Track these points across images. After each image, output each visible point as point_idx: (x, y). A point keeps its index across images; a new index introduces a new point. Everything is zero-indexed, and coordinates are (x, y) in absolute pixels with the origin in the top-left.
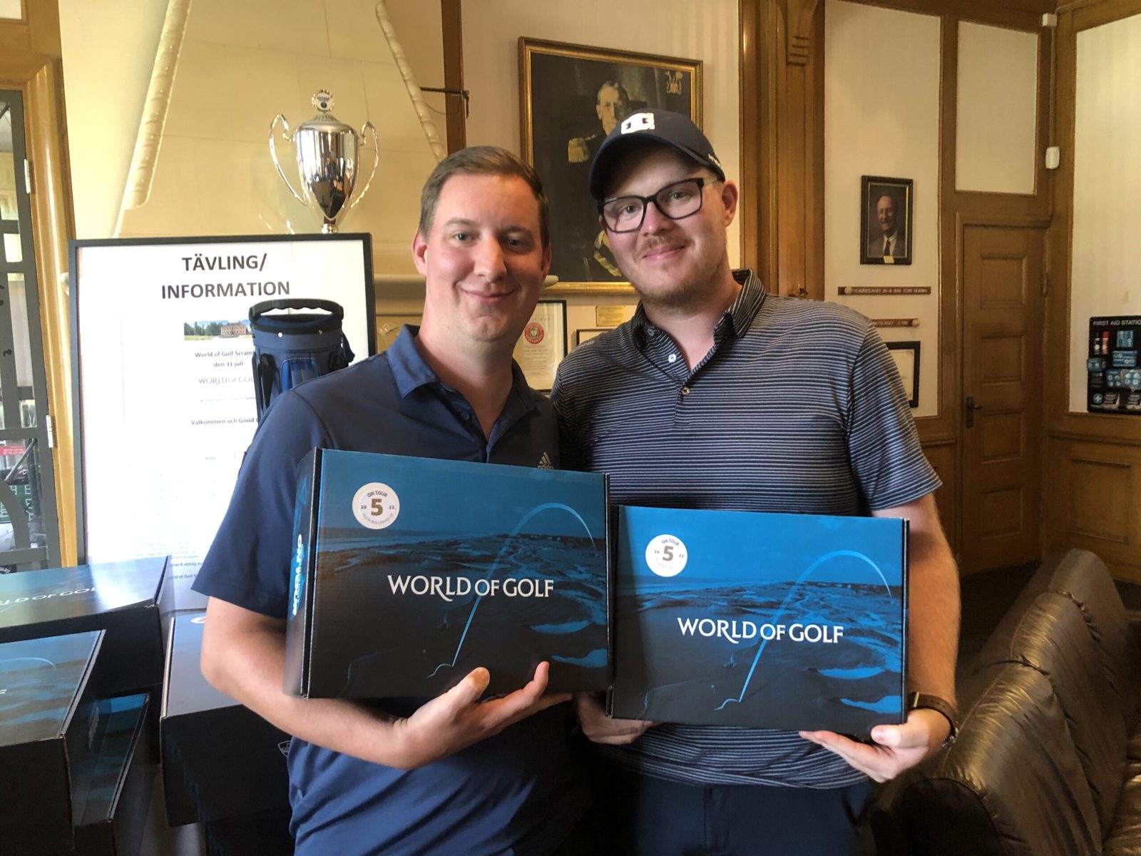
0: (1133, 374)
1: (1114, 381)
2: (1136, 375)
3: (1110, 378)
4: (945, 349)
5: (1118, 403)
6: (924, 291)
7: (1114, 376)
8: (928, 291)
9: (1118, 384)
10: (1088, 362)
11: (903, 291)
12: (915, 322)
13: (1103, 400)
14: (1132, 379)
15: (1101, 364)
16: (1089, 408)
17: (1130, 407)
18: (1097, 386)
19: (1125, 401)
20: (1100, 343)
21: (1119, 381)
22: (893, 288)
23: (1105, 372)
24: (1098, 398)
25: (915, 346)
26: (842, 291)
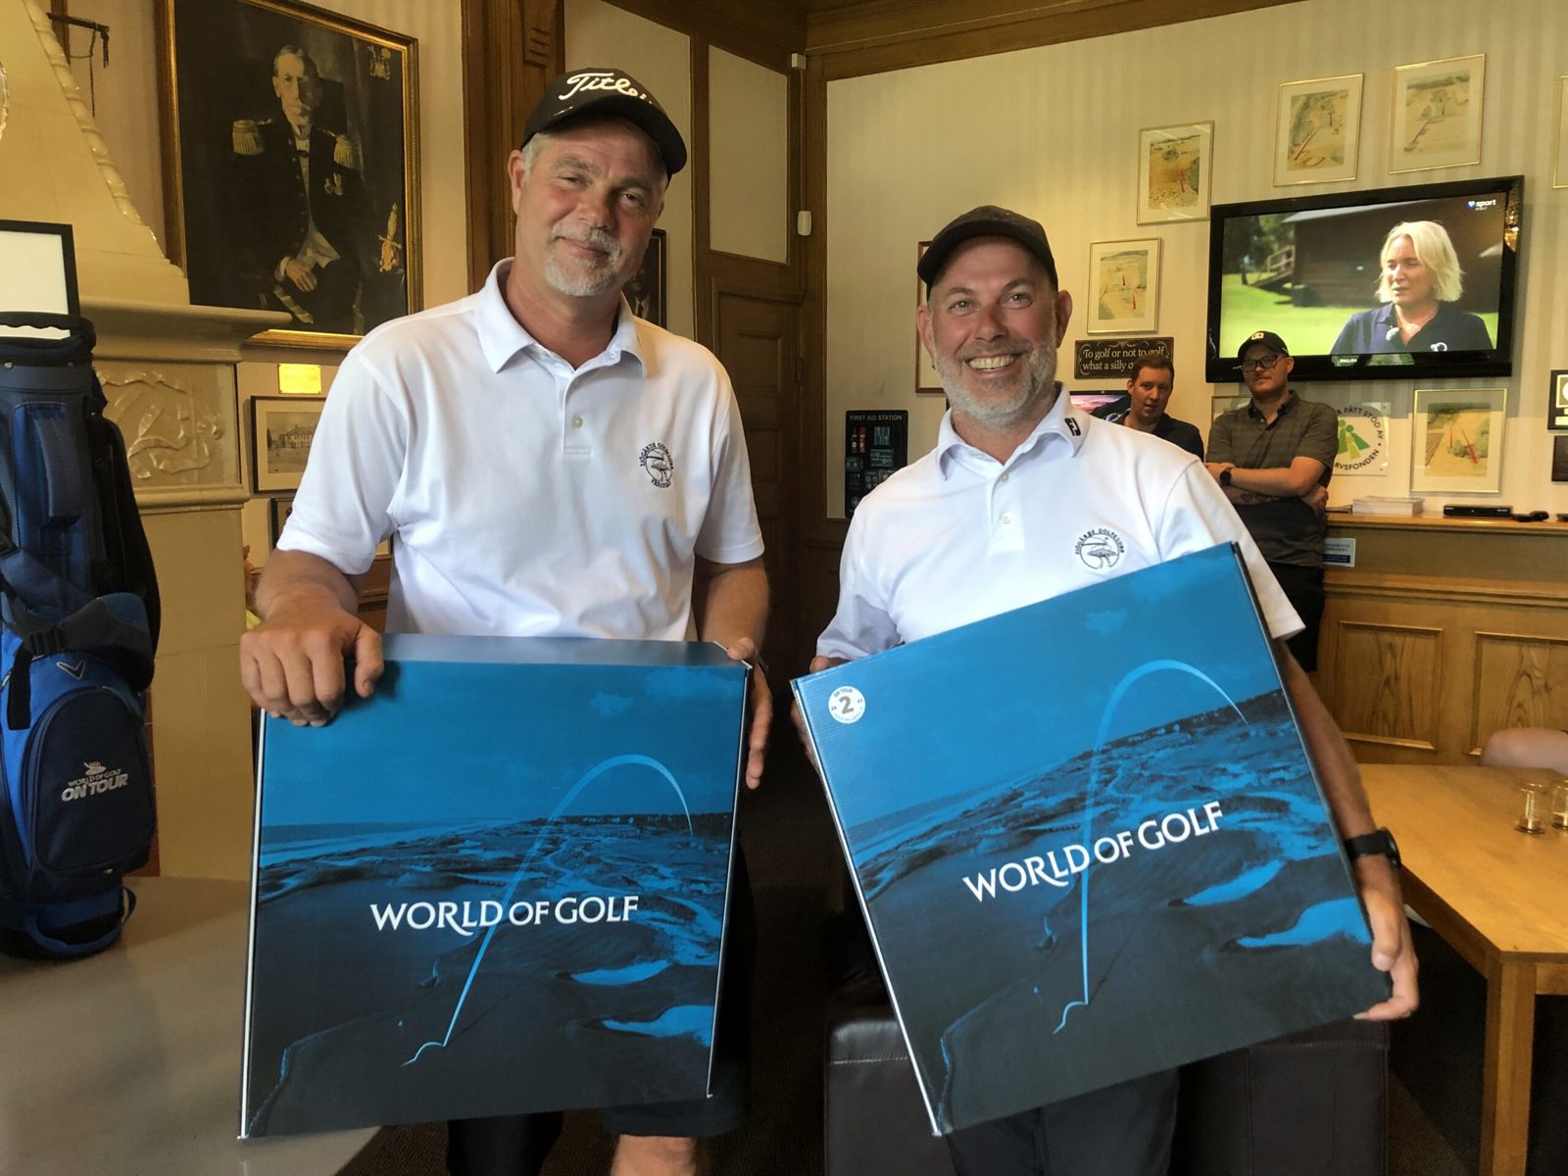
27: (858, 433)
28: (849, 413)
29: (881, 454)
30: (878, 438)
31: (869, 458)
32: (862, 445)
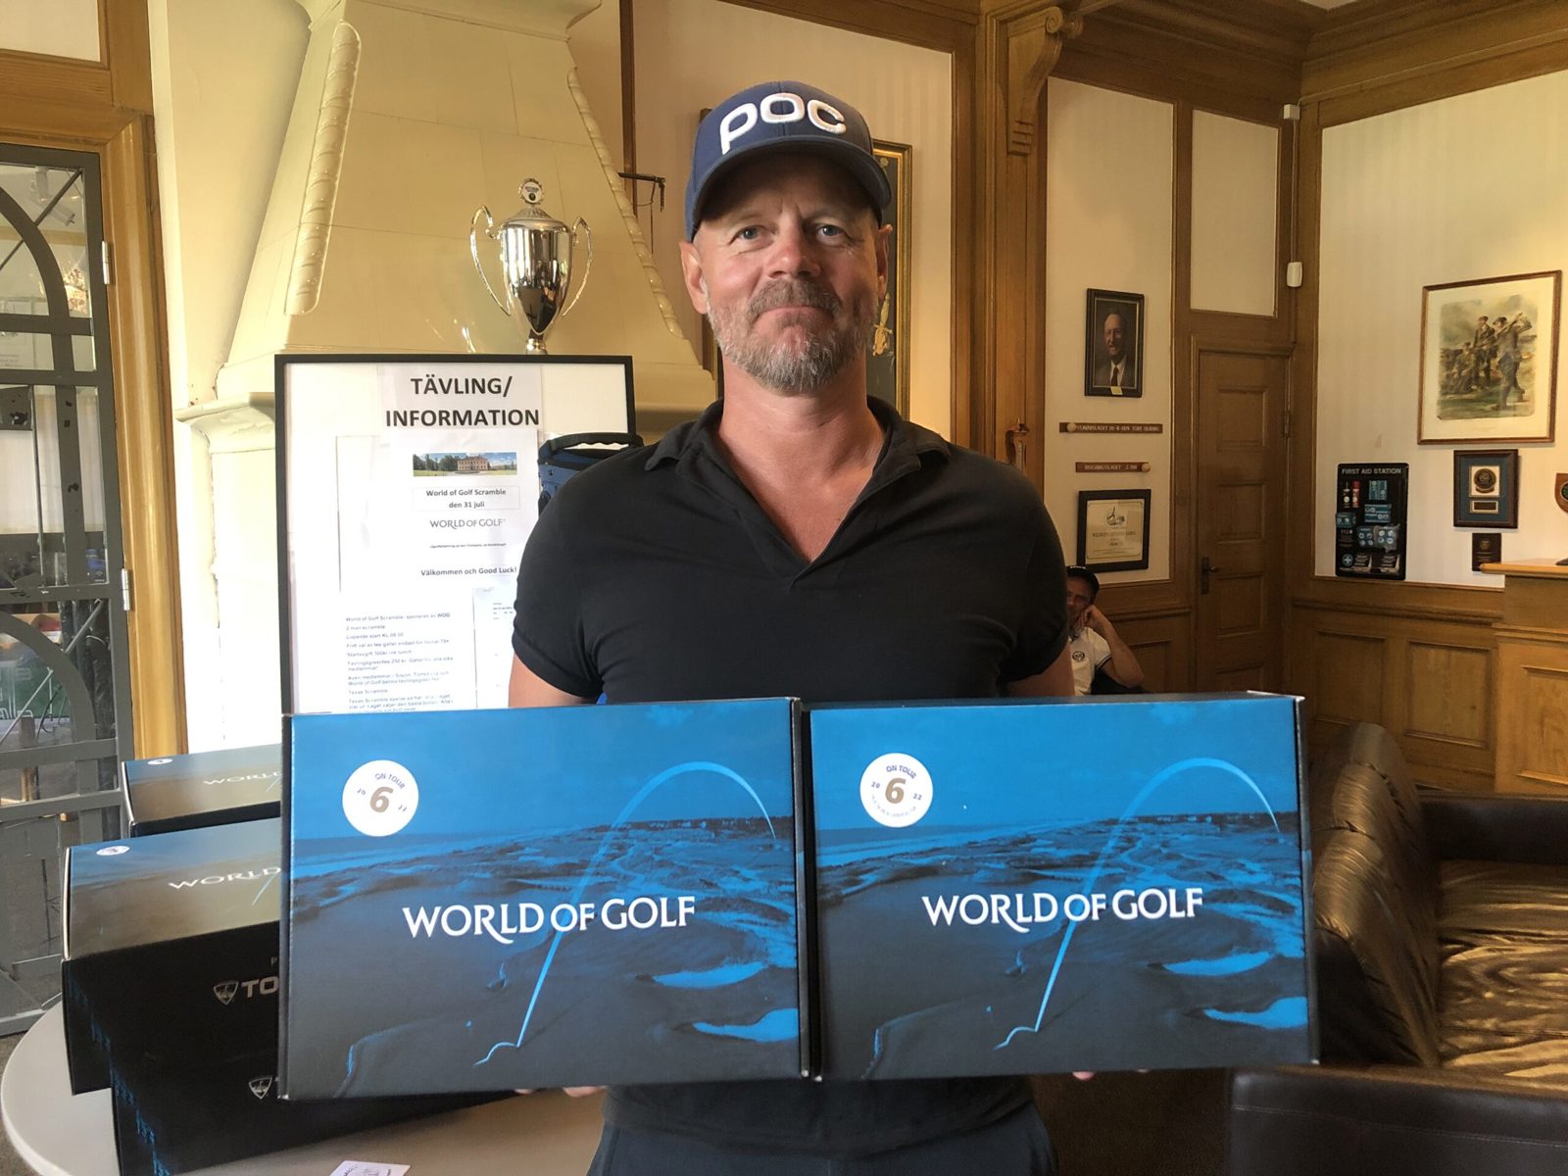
0: (1386, 531)
1: (1366, 540)
2: (1390, 533)
3: (1361, 536)
4: (1177, 500)
5: (1370, 565)
6: (1155, 429)
7: (1365, 533)
8: (1159, 428)
9: (1371, 543)
10: (1337, 517)
11: (1131, 429)
12: (1145, 467)
13: (1354, 562)
14: (1386, 536)
15: (1351, 521)
16: (1338, 572)
17: (1383, 570)
18: (1347, 545)
19: (1378, 563)
20: (1350, 495)
21: (1372, 540)
22: (1121, 425)
23: (1355, 529)
24: (1348, 560)
25: (1145, 495)
26: (1064, 428)
27: (1351, 487)
28: (1341, 467)
29: (1377, 509)
30: (1373, 493)
31: (1364, 512)
32: (1355, 499)
